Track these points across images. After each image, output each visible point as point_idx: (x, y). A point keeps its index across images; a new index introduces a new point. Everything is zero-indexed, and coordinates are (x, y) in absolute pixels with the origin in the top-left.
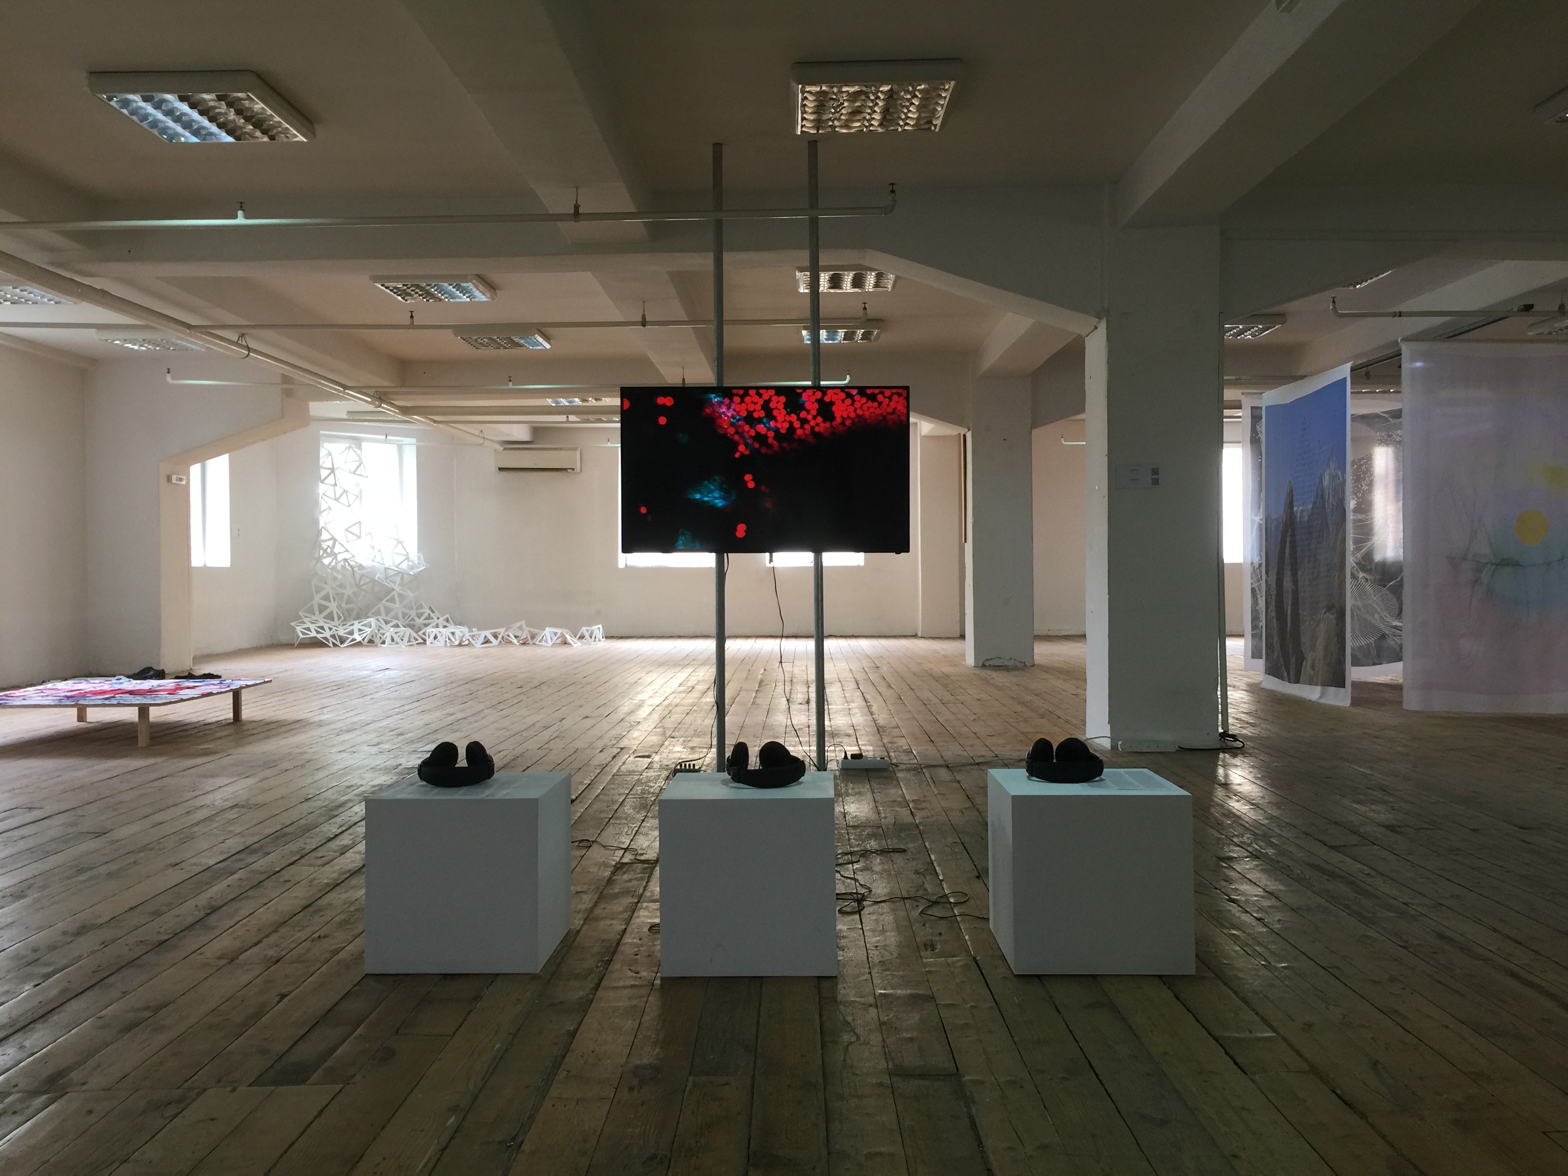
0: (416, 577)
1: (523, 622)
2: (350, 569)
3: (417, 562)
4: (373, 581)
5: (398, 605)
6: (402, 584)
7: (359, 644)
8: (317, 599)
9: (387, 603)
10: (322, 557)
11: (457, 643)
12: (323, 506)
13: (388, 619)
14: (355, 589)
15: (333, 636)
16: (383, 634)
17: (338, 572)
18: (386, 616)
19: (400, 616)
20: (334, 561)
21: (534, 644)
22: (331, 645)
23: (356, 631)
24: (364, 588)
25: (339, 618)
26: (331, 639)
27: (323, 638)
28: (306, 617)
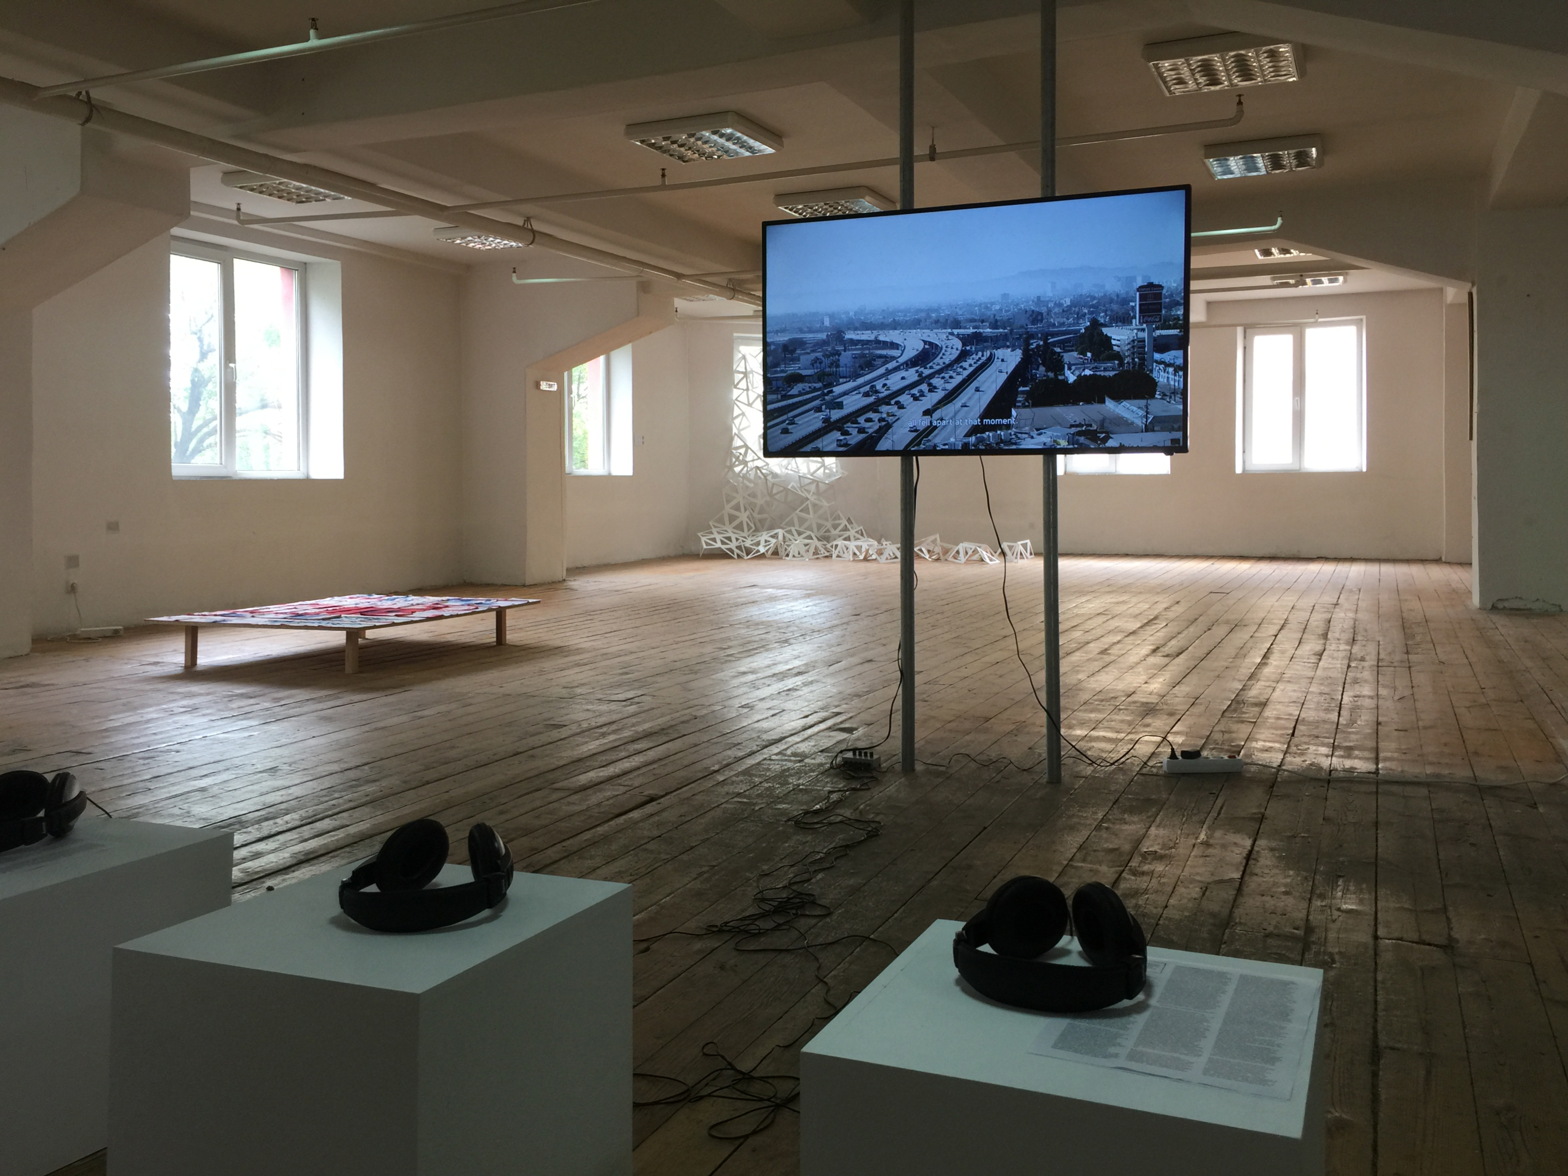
0: (831, 486)
1: (938, 536)
2: (763, 477)
3: (834, 470)
4: (786, 490)
5: (811, 516)
6: (818, 493)
7: (762, 556)
8: (728, 509)
9: (801, 513)
10: (734, 465)
11: (862, 557)
12: (736, 412)
13: (801, 530)
14: (768, 498)
15: (739, 548)
16: (788, 546)
17: (750, 480)
18: (800, 527)
19: (815, 527)
20: (746, 469)
21: (946, 560)
22: (736, 557)
23: (763, 543)
24: (777, 497)
25: (749, 528)
26: (736, 551)
27: (727, 549)
28: (715, 527)
